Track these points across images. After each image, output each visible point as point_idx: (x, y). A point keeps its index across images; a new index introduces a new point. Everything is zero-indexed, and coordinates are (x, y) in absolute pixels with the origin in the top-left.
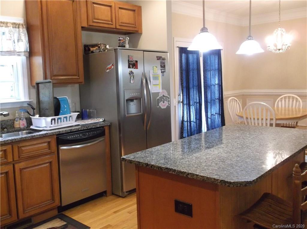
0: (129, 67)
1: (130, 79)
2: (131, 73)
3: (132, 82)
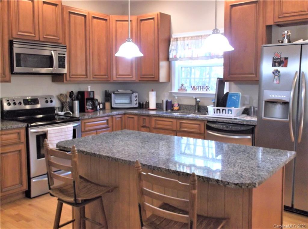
0: (274, 65)
1: (274, 78)
2: (276, 72)
3: (275, 82)
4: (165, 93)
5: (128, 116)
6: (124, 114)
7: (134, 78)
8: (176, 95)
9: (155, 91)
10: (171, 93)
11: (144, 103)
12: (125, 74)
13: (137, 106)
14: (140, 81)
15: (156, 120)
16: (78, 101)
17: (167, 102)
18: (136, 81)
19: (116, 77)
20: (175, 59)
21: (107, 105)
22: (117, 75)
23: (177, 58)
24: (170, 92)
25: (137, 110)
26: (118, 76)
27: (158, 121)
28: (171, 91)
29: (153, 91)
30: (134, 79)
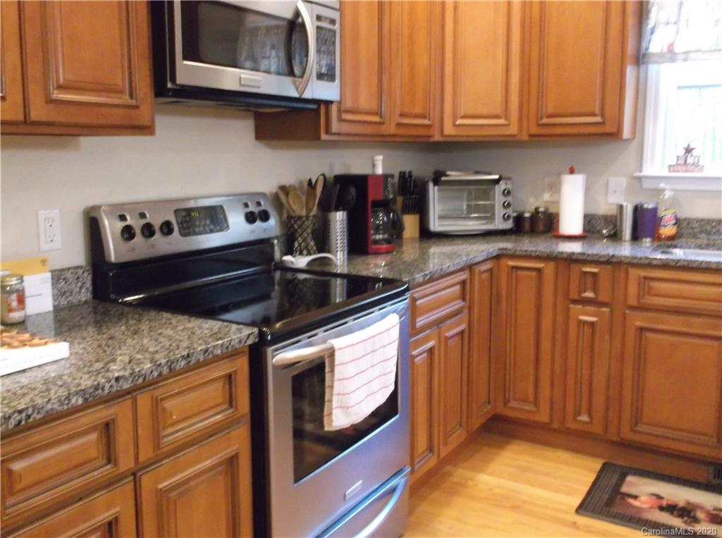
4: (612, 180)
5: (511, 263)
6: (498, 257)
7: (511, 125)
8: (668, 187)
9: (579, 173)
10: (640, 179)
11: (527, 215)
12: (485, 112)
13: (509, 225)
14: (531, 136)
15: (645, 278)
16: (345, 213)
17: (638, 210)
18: (517, 138)
19: (454, 125)
20: (668, 56)
21: (410, 223)
22: (455, 117)
23: (675, 54)
24: (637, 174)
25: (508, 241)
26: (459, 122)
27: (653, 284)
28: (641, 171)
29: (572, 171)
30: (513, 130)
